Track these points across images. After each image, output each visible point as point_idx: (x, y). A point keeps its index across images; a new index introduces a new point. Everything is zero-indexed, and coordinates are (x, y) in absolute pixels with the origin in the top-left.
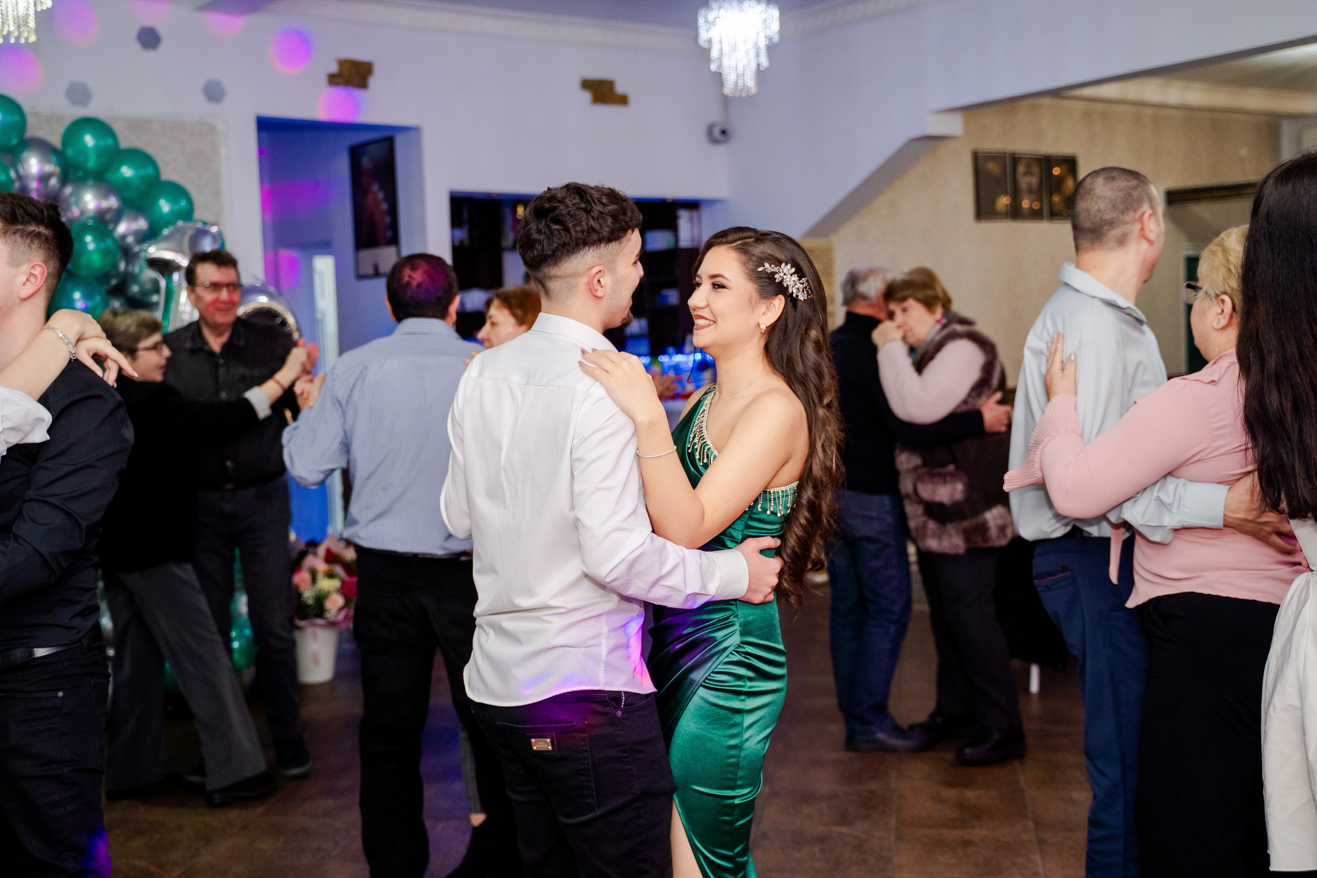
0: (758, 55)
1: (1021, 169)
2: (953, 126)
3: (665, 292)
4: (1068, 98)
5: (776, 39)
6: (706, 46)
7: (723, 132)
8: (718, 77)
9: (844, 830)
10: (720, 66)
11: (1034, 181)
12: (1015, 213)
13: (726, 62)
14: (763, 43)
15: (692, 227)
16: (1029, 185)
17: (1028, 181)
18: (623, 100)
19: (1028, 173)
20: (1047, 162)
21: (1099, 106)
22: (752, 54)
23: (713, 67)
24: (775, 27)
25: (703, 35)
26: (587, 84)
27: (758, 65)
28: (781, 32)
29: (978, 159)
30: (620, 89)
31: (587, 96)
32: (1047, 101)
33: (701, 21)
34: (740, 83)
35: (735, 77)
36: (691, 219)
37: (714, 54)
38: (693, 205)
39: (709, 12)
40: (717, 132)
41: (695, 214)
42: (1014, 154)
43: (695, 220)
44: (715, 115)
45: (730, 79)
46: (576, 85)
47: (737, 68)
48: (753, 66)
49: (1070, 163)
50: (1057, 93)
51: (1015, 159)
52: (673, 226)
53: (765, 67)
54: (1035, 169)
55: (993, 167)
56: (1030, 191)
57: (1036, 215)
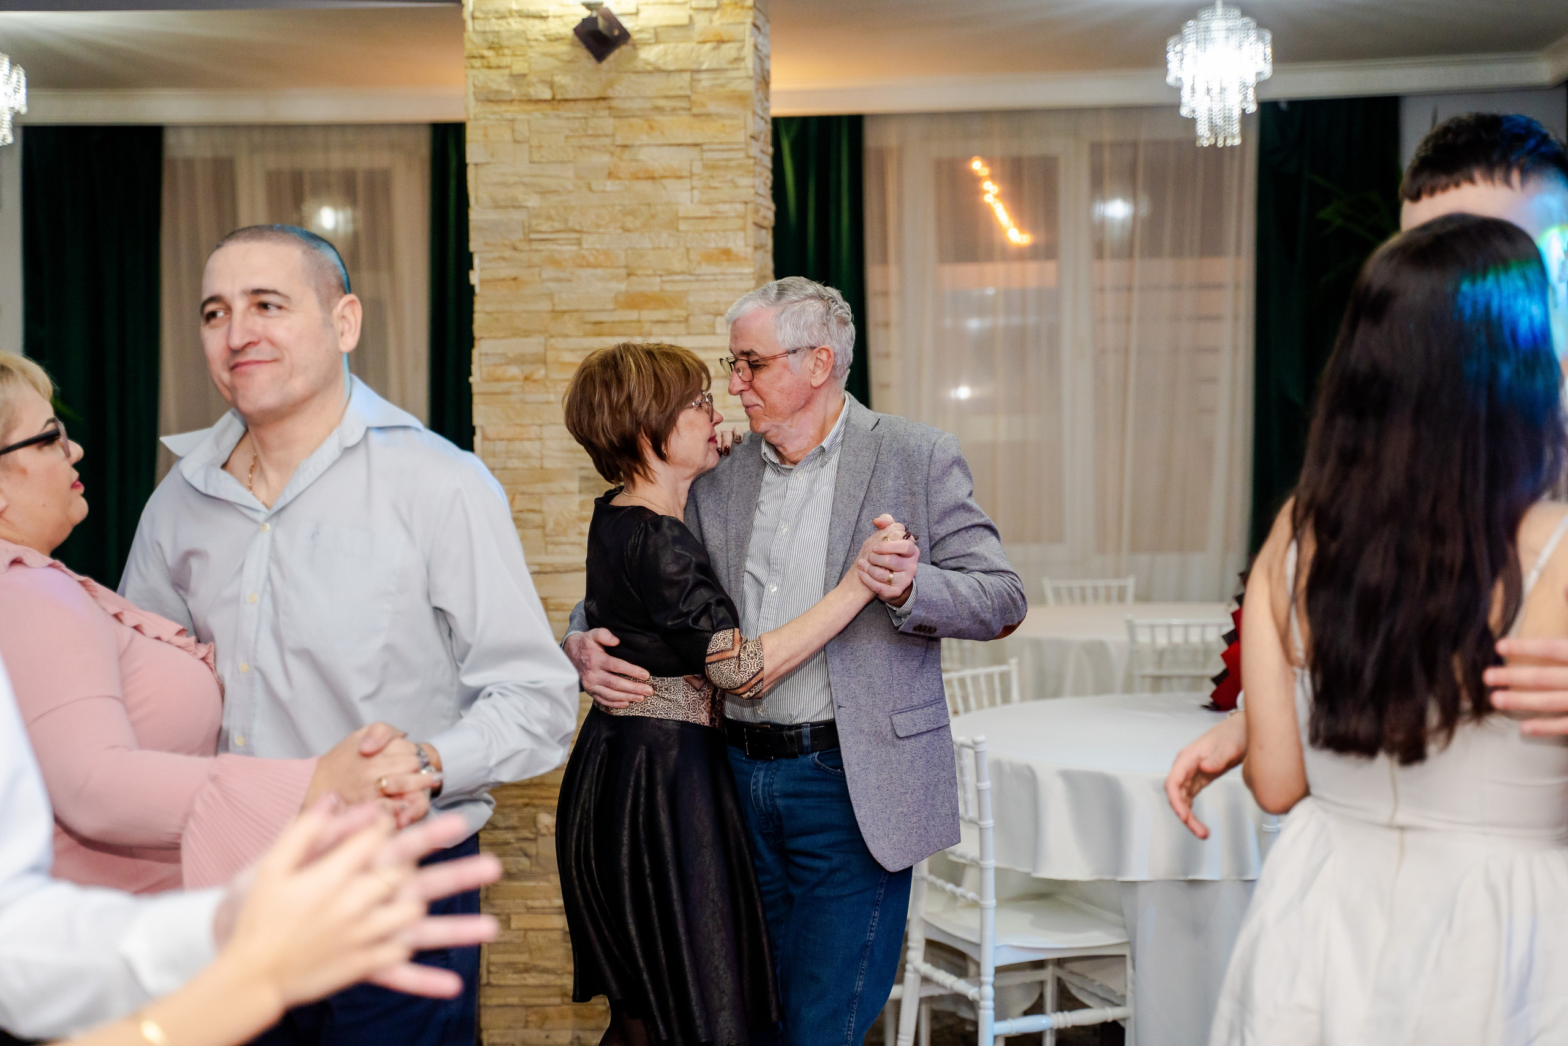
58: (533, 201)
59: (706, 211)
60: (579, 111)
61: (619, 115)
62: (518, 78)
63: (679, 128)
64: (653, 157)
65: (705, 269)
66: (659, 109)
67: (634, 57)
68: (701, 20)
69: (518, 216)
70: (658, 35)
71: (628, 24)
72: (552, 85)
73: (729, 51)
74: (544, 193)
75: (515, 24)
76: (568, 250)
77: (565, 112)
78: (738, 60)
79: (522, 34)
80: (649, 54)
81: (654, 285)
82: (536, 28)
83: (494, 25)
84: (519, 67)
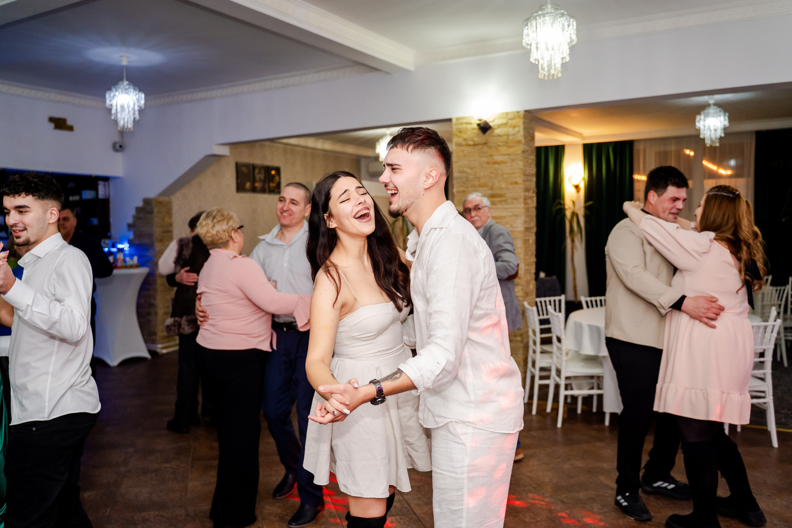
0: (134, 114)
1: (257, 171)
2: (225, 151)
3: (91, 219)
4: (276, 143)
5: (143, 107)
6: (110, 107)
7: (121, 146)
8: (116, 122)
9: (167, 465)
10: (116, 116)
11: (262, 176)
12: (254, 190)
13: (119, 116)
14: (136, 108)
15: (105, 190)
16: (260, 178)
17: (259, 176)
18: (71, 128)
19: (259, 173)
20: (268, 169)
21: (289, 147)
22: (132, 113)
23: (113, 117)
24: (143, 102)
25: (108, 102)
26: (52, 120)
27: (134, 118)
28: (145, 104)
29: (238, 166)
30: (69, 123)
31: (52, 125)
32: (268, 143)
33: (107, 96)
34: (126, 125)
35: (123, 123)
36: (105, 185)
37: (113, 111)
38: (106, 179)
39: (111, 93)
40: (117, 146)
41: (107, 183)
42: (253, 165)
43: (107, 186)
44: (117, 139)
45: (121, 123)
46: (46, 120)
47: (124, 119)
48: (132, 119)
49: (278, 170)
50: (272, 140)
51: (254, 167)
52: (95, 188)
53: (137, 119)
54: (263, 172)
55: (244, 170)
56: (260, 181)
57: (263, 191)
58: (469, 171)
59: (511, 172)
60: (480, 147)
61: (490, 147)
62: (465, 140)
63: (504, 150)
64: (498, 158)
65: (510, 187)
66: (499, 146)
67: (493, 132)
68: (510, 122)
69: (465, 175)
70: (499, 126)
71: (491, 124)
72: (473, 141)
73: (517, 129)
74: (471, 168)
75: (465, 126)
76: (476, 183)
77: (477, 147)
78: (519, 131)
79: (466, 128)
80: (497, 131)
81: (498, 192)
82: (469, 126)
83: (460, 126)
84: (465, 136)
